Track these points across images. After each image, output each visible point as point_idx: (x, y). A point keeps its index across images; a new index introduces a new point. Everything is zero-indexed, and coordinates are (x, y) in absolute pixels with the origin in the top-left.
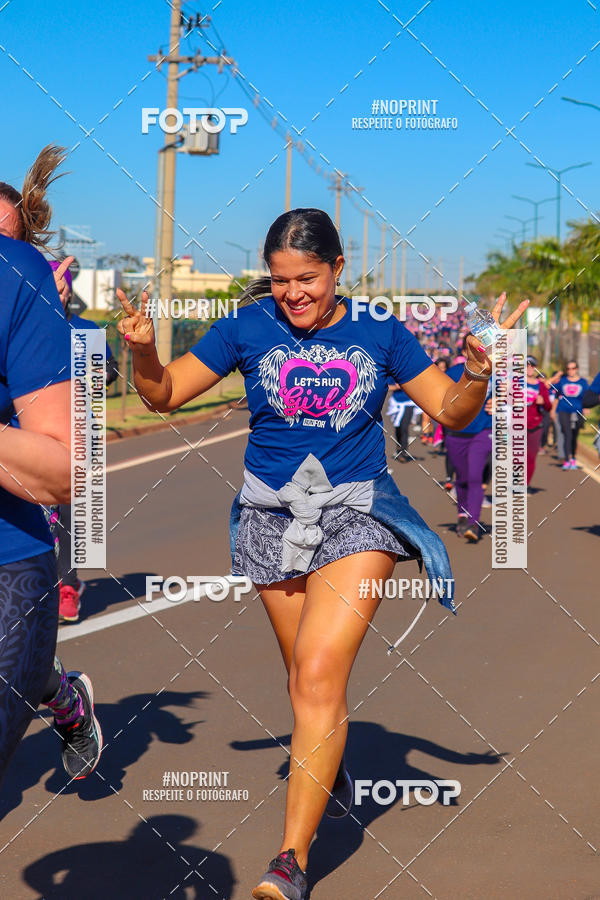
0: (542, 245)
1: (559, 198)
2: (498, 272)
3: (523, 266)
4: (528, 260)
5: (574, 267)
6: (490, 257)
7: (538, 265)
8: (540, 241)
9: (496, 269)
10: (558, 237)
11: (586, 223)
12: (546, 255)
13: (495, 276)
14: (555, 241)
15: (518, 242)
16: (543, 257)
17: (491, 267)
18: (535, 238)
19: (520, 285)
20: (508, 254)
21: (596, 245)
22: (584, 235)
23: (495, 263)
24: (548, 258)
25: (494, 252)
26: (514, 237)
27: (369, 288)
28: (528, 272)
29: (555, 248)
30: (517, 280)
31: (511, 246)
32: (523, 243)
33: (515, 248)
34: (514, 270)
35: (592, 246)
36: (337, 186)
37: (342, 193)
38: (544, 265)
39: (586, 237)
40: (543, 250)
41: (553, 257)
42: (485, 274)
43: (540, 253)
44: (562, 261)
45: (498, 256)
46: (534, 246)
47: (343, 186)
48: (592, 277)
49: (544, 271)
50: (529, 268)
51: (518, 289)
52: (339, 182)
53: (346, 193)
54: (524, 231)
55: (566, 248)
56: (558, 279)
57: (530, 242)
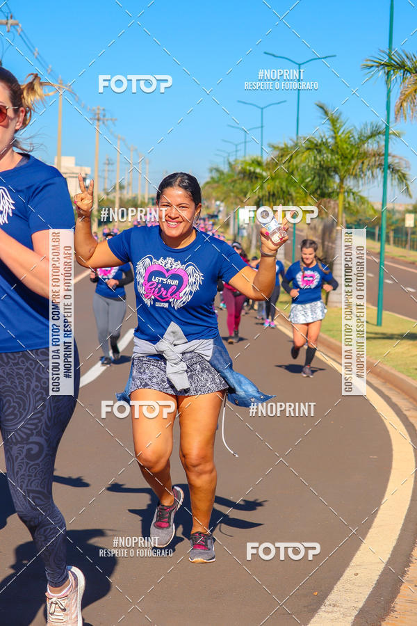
0: (250, 162)
1: (262, 127)
2: (217, 182)
3: (236, 178)
4: (240, 173)
5: (273, 179)
6: (211, 171)
7: (246, 178)
8: (248, 159)
9: (216, 179)
10: (262, 157)
11: (282, 146)
12: (252, 169)
13: (215, 185)
14: (259, 159)
15: (232, 159)
16: (250, 170)
17: (212, 178)
18: (245, 156)
19: (233, 192)
20: (225, 169)
21: (289, 162)
22: (280, 155)
23: (215, 175)
24: (254, 172)
25: (214, 166)
26: (229, 156)
27: (121, 194)
28: (240, 181)
29: (259, 164)
30: (231, 188)
31: (226, 163)
32: (236, 160)
33: (230, 163)
34: (229, 180)
35: (287, 162)
36: (97, 117)
37: (101, 122)
38: (252, 177)
39: (282, 156)
40: (250, 165)
41: (258, 170)
42: (207, 183)
43: (248, 168)
44: (264, 174)
45: (217, 170)
46: (245, 161)
47: (101, 117)
48: (287, 187)
49: (252, 182)
50: (239, 179)
51: (232, 194)
52: (98, 114)
53: (104, 123)
54: (236, 151)
55: (267, 164)
56: (262, 187)
57: (241, 159)
